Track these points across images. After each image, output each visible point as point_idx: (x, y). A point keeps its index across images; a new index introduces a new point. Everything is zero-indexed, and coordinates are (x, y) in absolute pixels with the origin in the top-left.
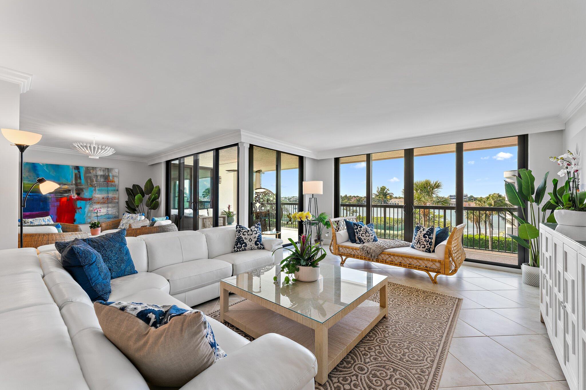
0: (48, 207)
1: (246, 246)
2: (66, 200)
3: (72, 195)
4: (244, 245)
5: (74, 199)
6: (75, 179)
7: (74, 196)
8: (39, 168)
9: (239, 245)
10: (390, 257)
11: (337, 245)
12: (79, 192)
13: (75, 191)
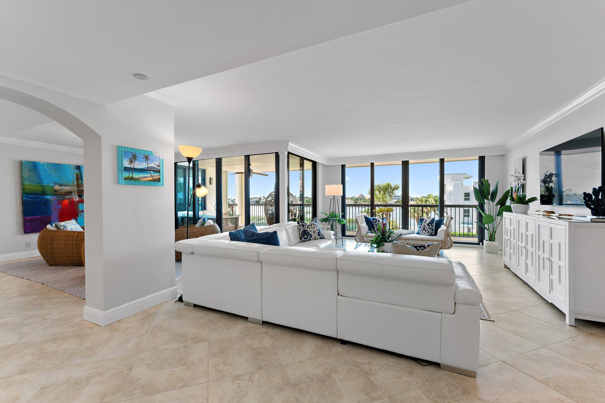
0: (50, 211)
1: (311, 236)
2: (68, 203)
3: (74, 197)
4: (310, 236)
5: (76, 201)
6: (77, 180)
7: (76, 198)
8: (40, 167)
9: (306, 236)
10: (405, 241)
11: (362, 236)
12: (80, 194)
13: (77, 192)
